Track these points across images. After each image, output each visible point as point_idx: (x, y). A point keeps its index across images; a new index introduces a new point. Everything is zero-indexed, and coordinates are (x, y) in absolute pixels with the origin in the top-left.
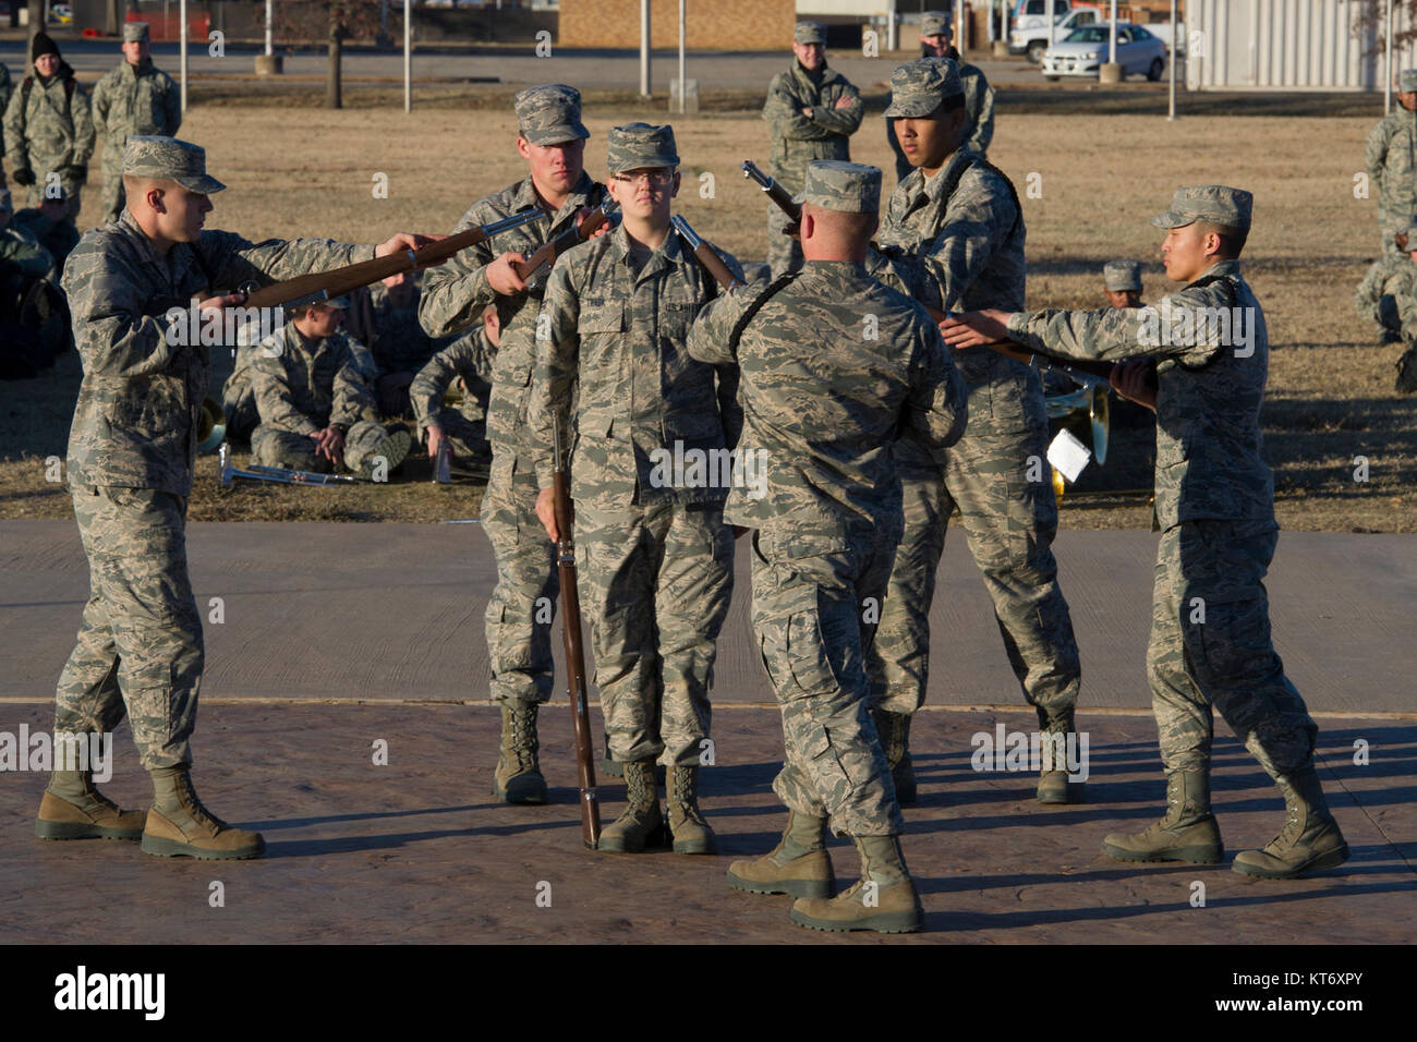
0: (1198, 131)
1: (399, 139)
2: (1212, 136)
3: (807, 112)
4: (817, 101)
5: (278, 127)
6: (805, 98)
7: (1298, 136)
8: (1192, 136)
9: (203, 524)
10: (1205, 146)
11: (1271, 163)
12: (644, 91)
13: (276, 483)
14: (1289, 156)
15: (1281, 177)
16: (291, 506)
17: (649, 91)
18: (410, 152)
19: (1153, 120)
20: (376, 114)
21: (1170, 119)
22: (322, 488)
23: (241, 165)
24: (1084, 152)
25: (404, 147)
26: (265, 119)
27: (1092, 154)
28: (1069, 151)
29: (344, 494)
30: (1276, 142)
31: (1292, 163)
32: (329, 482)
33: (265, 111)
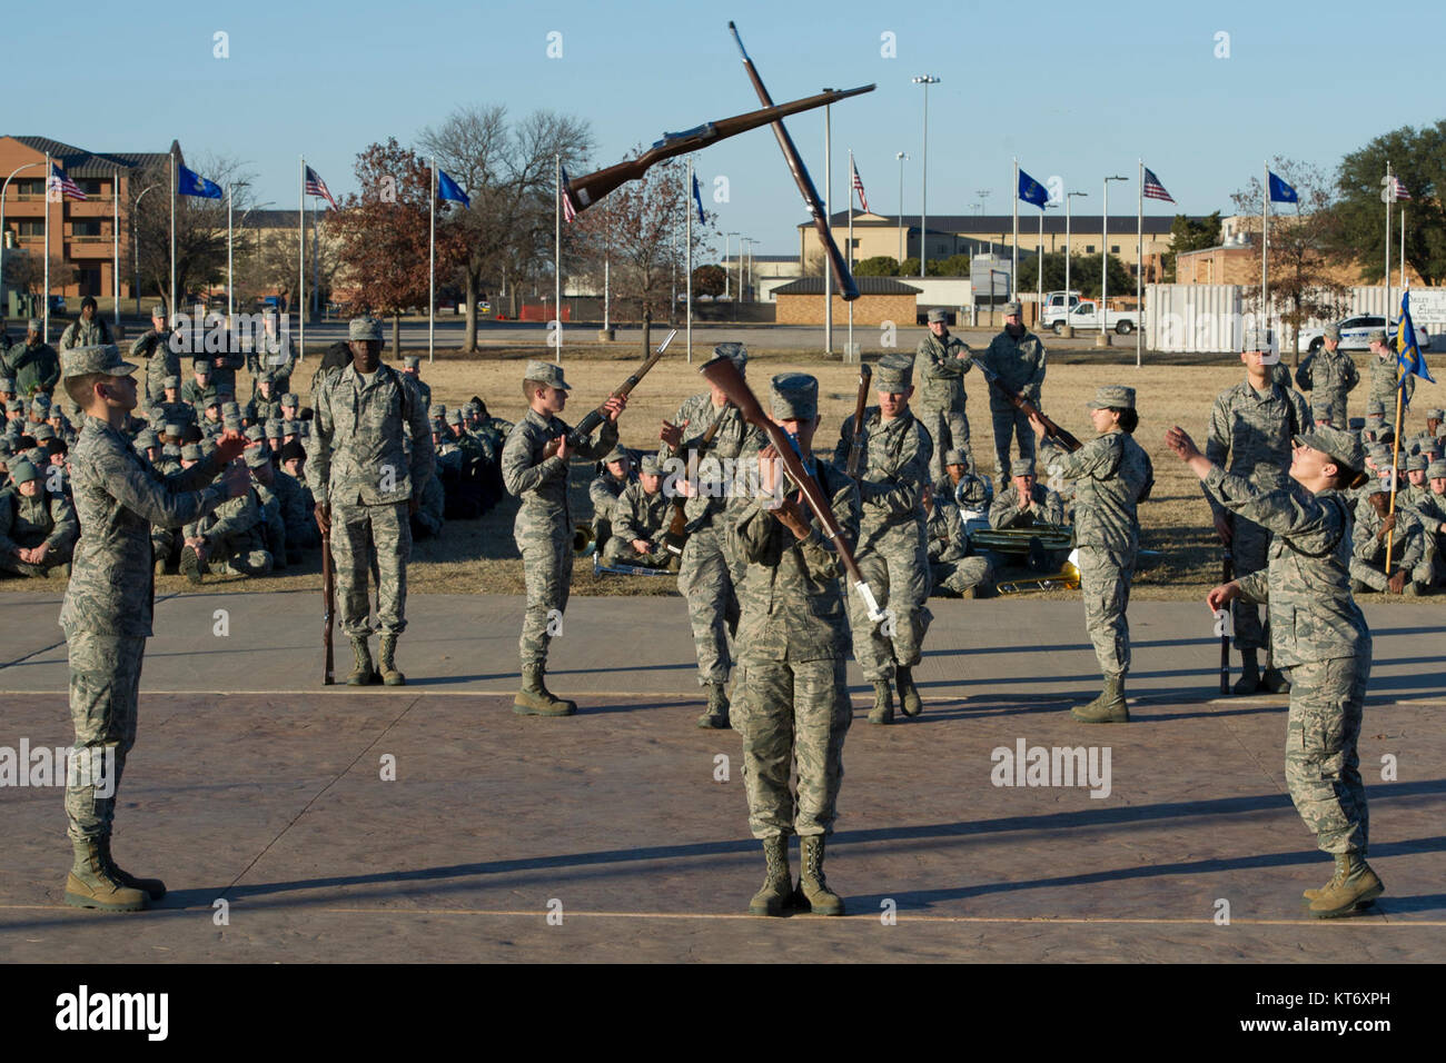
0: (1153, 374)
1: (684, 378)
2: (1162, 377)
3: (941, 362)
4: (946, 355)
5: (613, 372)
6: (939, 353)
7: (1212, 377)
8: (1152, 377)
9: (585, 598)
10: (1158, 383)
11: (1197, 393)
12: (828, 351)
13: (626, 575)
14: (1206, 389)
15: (1202, 401)
16: (635, 587)
17: (831, 350)
18: (691, 386)
19: (1127, 367)
20: (670, 364)
21: (1138, 367)
22: (652, 577)
23: (593, 394)
24: (1087, 386)
25: (688, 383)
26: (606, 367)
27: (1092, 387)
28: (1079, 386)
29: (665, 581)
30: (1199, 380)
31: (1208, 393)
32: (656, 574)
33: (603, 362)
